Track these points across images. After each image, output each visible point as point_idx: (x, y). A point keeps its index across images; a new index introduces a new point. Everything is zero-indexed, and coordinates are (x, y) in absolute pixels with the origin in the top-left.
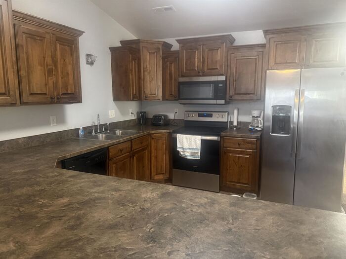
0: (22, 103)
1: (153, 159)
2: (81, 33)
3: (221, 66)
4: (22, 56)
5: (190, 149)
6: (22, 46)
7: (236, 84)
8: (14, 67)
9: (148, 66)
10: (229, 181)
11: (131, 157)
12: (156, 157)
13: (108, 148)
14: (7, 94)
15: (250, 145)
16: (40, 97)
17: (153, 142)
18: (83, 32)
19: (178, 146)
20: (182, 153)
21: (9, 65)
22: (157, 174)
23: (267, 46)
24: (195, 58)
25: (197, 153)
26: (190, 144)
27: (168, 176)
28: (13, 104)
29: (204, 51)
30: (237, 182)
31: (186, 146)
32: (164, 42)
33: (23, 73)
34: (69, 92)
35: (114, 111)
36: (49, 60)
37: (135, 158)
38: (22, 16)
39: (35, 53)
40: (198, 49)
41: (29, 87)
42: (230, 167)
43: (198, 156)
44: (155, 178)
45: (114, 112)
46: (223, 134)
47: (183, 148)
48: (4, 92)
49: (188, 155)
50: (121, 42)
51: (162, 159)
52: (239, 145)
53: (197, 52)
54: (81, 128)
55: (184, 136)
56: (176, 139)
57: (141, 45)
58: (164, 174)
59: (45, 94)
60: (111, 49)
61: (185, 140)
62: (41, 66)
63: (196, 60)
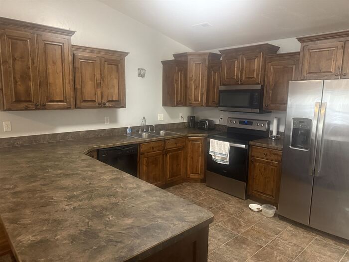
0: (76, 107)
1: (189, 159)
2: (127, 54)
3: (258, 75)
4: (78, 75)
5: (220, 154)
6: (78, 68)
7: (272, 93)
8: (71, 83)
9: (194, 76)
10: (255, 191)
11: (164, 155)
12: (192, 158)
13: (140, 144)
14: (65, 101)
15: (276, 157)
16: (90, 103)
17: (189, 144)
18: (128, 53)
19: (210, 150)
20: (213, 157)
21: (67, 82)
22: (193, 174)
23: (301, 54)
24: (234, 68)
25: (226, 159)
26: (220, 149)
27: (203, 176)
28: (69, 108)
29: (243, 61)
30: (262, 193)
31: (217, 151)
32: (210, 53)
33: (78, 87)
34: (114, 100)
35: (163, 114)
36: (98, 77)
37: (168, 156)
38: (78, 47)
39: (87, 73)
40: (237, 59)
41: (82, 96)
42: (256, 176)
43: (227, 162)
44: (191, 177)
45: (163, 117)
46: (251, 143)
47: (214, 153)
48: (62, 100)
49: (218, 159)
50: (175, 56)
51: (198, 161)
52: (266, 155)
53: (236, 62)
54: (129, 127)
55: (216, 141)
56: (209, 143)
57: (189, 57)
58: (199, 174)
59: (94, 101)
60: (162, 62)
61: (216, 145)
62: (92, 81)
63: (236, 69)
